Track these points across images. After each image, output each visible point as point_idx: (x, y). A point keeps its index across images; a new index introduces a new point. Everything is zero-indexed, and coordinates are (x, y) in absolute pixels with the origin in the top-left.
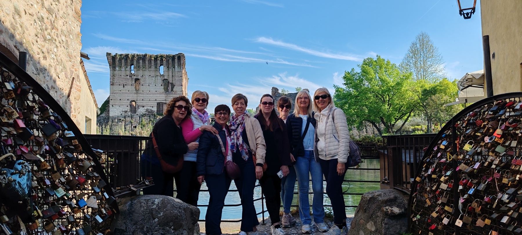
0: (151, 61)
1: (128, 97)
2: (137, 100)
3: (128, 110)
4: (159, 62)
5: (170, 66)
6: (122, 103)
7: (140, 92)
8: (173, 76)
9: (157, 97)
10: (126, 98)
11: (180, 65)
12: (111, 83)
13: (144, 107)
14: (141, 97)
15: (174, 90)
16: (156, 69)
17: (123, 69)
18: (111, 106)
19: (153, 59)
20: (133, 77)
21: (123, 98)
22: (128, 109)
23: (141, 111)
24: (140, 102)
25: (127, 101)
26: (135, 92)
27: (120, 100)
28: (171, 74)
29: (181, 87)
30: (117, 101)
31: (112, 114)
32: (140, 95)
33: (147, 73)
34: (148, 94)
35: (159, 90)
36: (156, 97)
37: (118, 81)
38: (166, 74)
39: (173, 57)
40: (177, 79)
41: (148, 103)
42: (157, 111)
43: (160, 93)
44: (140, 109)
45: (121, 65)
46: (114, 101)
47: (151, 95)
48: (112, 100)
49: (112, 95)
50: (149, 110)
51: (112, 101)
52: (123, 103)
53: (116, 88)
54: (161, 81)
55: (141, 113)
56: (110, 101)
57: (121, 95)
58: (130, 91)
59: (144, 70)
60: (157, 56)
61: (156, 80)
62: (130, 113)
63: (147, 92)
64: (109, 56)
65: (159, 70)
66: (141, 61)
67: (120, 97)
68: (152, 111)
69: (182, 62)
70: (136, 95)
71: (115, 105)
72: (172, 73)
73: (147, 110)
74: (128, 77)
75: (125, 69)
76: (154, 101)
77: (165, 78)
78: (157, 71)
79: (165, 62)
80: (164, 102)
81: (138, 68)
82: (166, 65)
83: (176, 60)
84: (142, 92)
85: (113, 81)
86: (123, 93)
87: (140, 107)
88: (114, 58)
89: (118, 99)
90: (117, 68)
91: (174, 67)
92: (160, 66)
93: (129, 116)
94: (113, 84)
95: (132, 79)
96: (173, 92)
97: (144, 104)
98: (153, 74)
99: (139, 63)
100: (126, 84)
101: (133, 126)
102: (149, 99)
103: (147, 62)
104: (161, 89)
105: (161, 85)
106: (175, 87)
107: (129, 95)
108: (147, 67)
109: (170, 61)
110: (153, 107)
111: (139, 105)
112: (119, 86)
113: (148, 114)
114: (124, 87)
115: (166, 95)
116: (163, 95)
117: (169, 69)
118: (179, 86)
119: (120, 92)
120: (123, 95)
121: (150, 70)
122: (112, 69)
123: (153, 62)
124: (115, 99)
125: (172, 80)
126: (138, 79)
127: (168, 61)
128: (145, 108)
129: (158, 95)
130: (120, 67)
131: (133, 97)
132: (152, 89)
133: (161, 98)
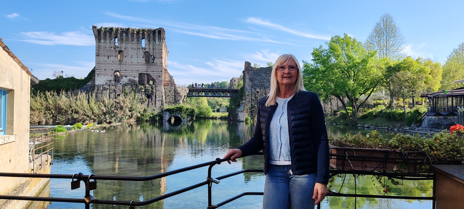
0: (133, 35)
1: (112, 68)
2: (120, 70)
3: (112, 80)
4: (141, 35)
5: (151, 39)
6: (106, 73)
7: (123, 63)
8: (154, 49)
9: (139, 68)
10: (110, 68)
11: (160, 38)
12: (97, 54)
13: (126, 77)
14: (124, 67)
15: (155, 62)
16: (138, 42)
17: (108, 41)
18: (96, 75)
19: (136, 32)
20: (117, 49)
21: (107, 68)
22: (112, 78)
23: (124, 80)
24: (123, 72)
25: (111, 71)
26: (119, 63)
27: (105, 70)
28: (151, 47)
29: (161, 59)
30: (102, 71)
31: (97, 83)
32: (123, 66)
33: (130, 46)
34: (130, 65)
35: (140, 62)
36: (137, 68)
37: (103, 52)
38: (147, 47)
39: (154, 31)
40: (157, 51)
41: (130, 74)
42: (139, 81)
43: (142, 65)
44: (123, 79)
45: (106, 37)
46: (99, 71)
47: (133, 66)
48: (97, 69)
49: (97, 65)
50: (132, 80)
51: (98, 71)
52: (108, 73)
53: (102, 58)
54: (142, 53)
55: (124, 83)
56: (96, 71)
57: (106, 65)
58: (114, 62)
59: (127, 42)
60: (139, 30)
61: (138, 52)
62: (114, 82)
63: (130, 63)
64: (95, 29)
65: (141, 43)
66: (125, 34)
67: (105, 67)
68: (134, 81)
69: (162, 36)
70: (119, 66)
71: (101, 74)
72: (153, 46)
73: (130, 80)
74: (113, 49)
75: (110, 41)
76: (136, 72)
77: (147, 50)
78: (139, 44)
79: (146, 36)
80: (145, 72)
81: (121, 40)
82: (148, 38)
83: (157, 34)
84: (125, 63)
85: (99, 52)
86: (108, 64)
87: (123, 77)
88: (99, 31)
89: (103, 69)
90: (102, 41)
91: (155, 41)
92: (142, 39)
93: (113, 85)
94: (99, 55)
95: (116, 51)
96: (154, 64)
97: (127, 74)
98: (135, 46)
99: (123, 36)
100: (110, 55)
101: (116, 95)
102: (131, 70)
103: (130, 36)
104: (143, 61)
105: (143, 57)
106: (155, 59)
107: (113, 66)
108: (130, 40)
109: (151, 35)
110: (135, 77)
111: (122, 75)
112: (104, 57)
113: (130, 84)
114: (108, 58)
115: (147, 67)
116: (145, 67)
117: (150, 43)
118: (159, 58)
119: (105, 62)
120: (107, 65)
121: (132, 43)
122: (97, 41)
123: (135, 35)
124: (100, 69)
125: (153, 53)
126: (122, 51)
127: (149, 35)
128: (128, 78)
129: (140, 67)
130: (105, 39)
131: (117, 67)
132: (135, 60)
133: (143, 69)
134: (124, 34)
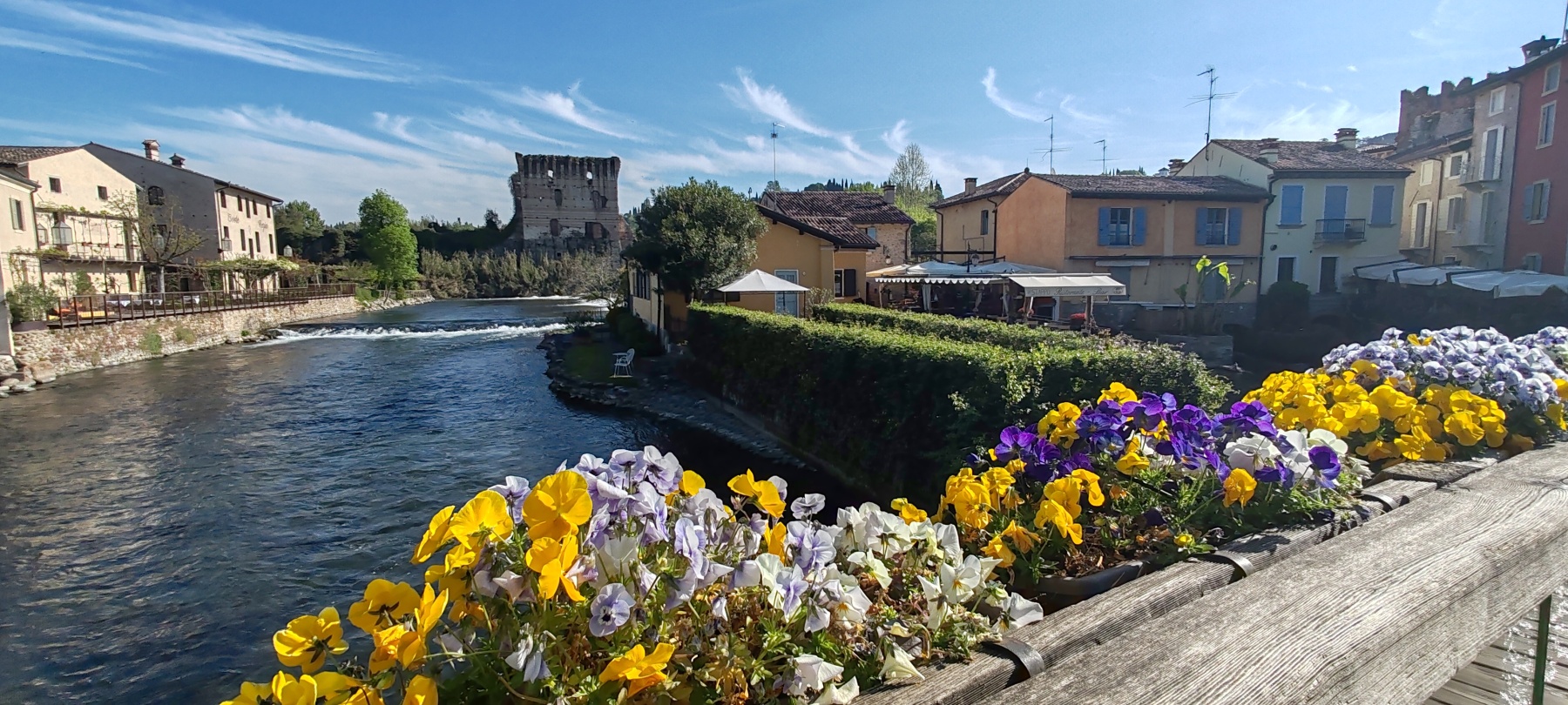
0: (575, 166)
1: (546, 215)
2: (559, 219)
3: (548, 232)
4: (586, 167)
5: (601, 172)
6: (539, 223)
7: (562, 208)
8: (604, 185)
9: (585, 215)
10: (543, 216)
11: (614, 172)
13: (568, 228)
14: (564, 215)
15: (607, 205)
17: (539, 176)
18: (525, 226)
19: (578, 162)
20: (552, 187)
21: (540, 215)
22: (548, 230)
23: (566, 232)
24: (563, 222)
25: (545, 220)
26: (556, 207)
27: (537, 218)
28: (601, 185)
29: (615, 202)
30: (533, 219)
31: (527, 236)
32: (563, 212)
33: (570, 182)
34: (573, 211)
35: (587, 206)
36: (583, 215)
37: (532, 193)
38: (596, 183)
39: (605, 161)
40: (610, 190)
41: (573, 223)
42: (586, 233)
43: (589, 210)
44: (564, 231)
45: (536, 169)
46: (529, 219)
47: (577, 213)
48: (526, 217)
50: (576, 232)
51: (527, 220)
52: (541, 223)
53: (531, 201)
54: (589, 193)
55: (566, 236)
56: (524, 220)
57: (538, 212)
58: (548, 207)
59: (566, 177)
60: (583, 159)
61: (584, 192)
62: (551, 236)
63: (572, 208)
64: (519, 157)
65: (587, 178)
67: (537, 214)
68: (580, 233)
69: (616, 169)
70: (557, 212)
71: (531, 224)
72: (604, 181)
73: (573, 232)
74: (546, 187)
75: (541, 175)
76: (581, 221)
77: (595, 189)
78: (583, 178)
79: (593, 168)
80: (594, 221)
81: (558, 174)
82: (596, 171)
83: (609, 166)
84: (566, 209)
85: (527, 192)
86: (540, 209)
87: (564, 228)
88: (525, 160)
89: (534, 217)
90: (531, 175)
91: (606, 175)
92: (588, 172)
93: (550, 240)
95: (551, 190)
96: (606, 209)
97: (568, 224)
98: (578, 183)
99: (559, 167)
100: (543, 196)
102: (574, 218)
103: (570, 168)
104: (589, 203)
105: (590, 200)
106: (608, 202)
107: (547, 212)
108: (570, 174)
109: (601, 166)
110: (580, 228)
111: (562, 225)
112: (534, 199)
113: (574, 238)
114: (541, 200)
115: (596, 213)
116: (593, 213)
117: (599, 177)
118: (613, 200)
119: (536, 207)
121: (574, 177)
123: (578, 167)
124: (530, 217)
125: (605, 193)
126: (560, 191)
127: (597, 167)
128: (571, 229)
129: (587, 213)
130: (534, 173)
131: (554, 214)
132: (578, 203)
133: (591, 216)
134: (562, 166)
